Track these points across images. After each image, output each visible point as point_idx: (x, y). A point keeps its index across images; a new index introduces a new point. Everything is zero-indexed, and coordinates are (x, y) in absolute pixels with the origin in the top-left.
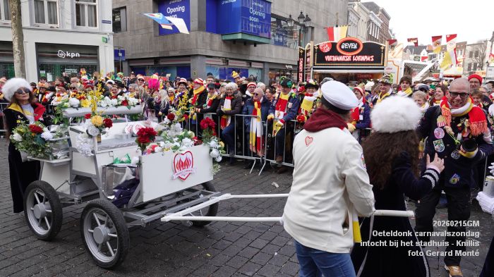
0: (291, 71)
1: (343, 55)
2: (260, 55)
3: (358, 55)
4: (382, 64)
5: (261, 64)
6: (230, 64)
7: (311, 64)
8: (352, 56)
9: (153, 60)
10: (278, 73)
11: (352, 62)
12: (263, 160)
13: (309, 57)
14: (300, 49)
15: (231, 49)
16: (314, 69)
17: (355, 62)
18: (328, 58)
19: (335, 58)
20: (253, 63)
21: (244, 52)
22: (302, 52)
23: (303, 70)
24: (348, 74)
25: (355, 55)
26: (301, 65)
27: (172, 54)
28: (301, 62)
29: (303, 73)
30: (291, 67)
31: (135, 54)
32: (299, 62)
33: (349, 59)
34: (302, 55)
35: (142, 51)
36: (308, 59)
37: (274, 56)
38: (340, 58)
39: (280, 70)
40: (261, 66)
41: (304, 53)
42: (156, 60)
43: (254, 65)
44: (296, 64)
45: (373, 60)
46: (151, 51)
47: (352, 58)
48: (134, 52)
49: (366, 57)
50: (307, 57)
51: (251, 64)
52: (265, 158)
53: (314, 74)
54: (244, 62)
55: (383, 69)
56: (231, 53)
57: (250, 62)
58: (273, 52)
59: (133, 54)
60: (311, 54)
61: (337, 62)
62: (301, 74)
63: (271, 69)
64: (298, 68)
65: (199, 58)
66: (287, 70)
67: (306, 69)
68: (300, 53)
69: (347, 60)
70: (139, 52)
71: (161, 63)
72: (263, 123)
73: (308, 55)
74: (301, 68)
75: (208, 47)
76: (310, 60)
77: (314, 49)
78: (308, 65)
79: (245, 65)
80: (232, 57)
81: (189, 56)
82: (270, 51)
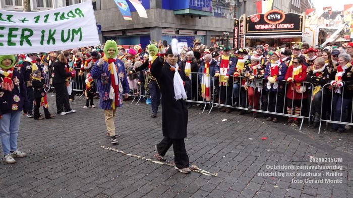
0: (228, 37)
1: (269, 24)
2: (203, 25)
3: (281, 23)
4: (300, 30)
5: (205, 32)
6: (180, 33)
7: (244, 32)
8: (277, 24)
9: (121, 32)
10: (217, 38)
11: (276, 29)
12: (211, 104)
13: (242, 26)
14: (235, 20)
15: (181, 22)
16: (246, 35)
17: (279, 29)
18: (257, 27)
19: (263, 27)
20: (198, 32)
21: (191, 23)
22: (236, 22)
23: (238, 36)
24: (273, 39)
25: (279, 24)
26: (236, 32)
27: (136, 27)
28: (236, 30)
29: (238, 38)
30: (228, 34)
31: (108, 27)
32: (234, 30)
33: (274, 27)
34: (237, 25)
35: (113, 25)
36: (242, 28)
37: (214, 26)
38: (267, 27)
39: (219, 36)
40: (204, 34)
41: (238, 23)
42: (124, 31)
43: (199, 33)
44: (232, 31)
45: (293, 27)
46: (120, 25)
47: (276, 26)
48: (107, 26)
49: (288, 25)
50: (241, 27)
51: (196, 32)
52: (212, 102)
53: (247, 39)
54: (192, 31)
55: (301, 34)
56: (181, 24)
57: (196, 31)
58: (214, 23)
59: (106, 28)
60: (244, 24)
61: (265, 29)
62: (236, 40)
63: (212, 36)
64: (234, 35)
65: (157, 29)
66: (224, 36)
67: (240, 36)
68: (235, 23)
69: (273, 28)
70: (111, 25)
71: (128, 34)
72: (211, 78)
73: (242, 24)
74: (236, 35)
75: (164, 21)
76: (243, 29)
77: (247, 20)
78: (242, 32)
79: (192, 34)
80: (182, 27)
81: (149, 28)
82: (211, 22)
